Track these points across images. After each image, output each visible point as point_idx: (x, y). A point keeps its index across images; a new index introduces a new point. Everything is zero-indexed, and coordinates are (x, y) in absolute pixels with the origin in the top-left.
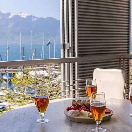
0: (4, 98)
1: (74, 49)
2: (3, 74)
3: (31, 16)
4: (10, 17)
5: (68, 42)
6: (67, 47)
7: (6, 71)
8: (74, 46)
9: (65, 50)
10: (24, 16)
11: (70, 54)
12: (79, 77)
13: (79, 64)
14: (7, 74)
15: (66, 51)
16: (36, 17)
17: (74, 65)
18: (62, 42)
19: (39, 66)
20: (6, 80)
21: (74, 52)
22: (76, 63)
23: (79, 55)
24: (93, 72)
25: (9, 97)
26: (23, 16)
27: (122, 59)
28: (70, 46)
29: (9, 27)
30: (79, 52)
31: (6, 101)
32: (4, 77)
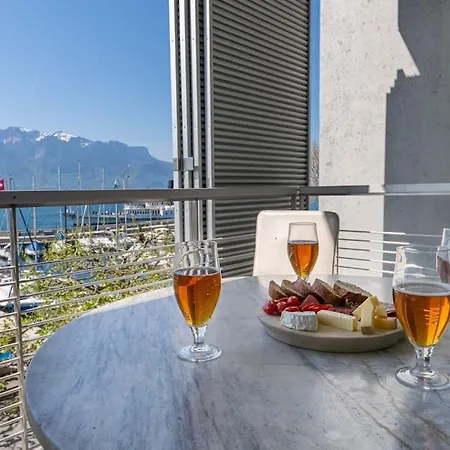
0: (31, 290)
1: (204, 172)
2: (25, 246)
3: (79, 138)
4: (38, 139)
5: (191, 154)
6: (188, 166)
7: (31, 239)
8: (204, 165)
9: (183, 173)
10: (66, 137)
11: (197, 182)
12: (217, 232)
13: (217, 205)
14: (35, 244)
15: (186, 174)
16: (87, 141)
17: (205, 206)
18: (176, 155)
19: (95, 229)
20: (31, 257)
21: (204, 178)
22: (210, 203)
23: (216, 184)
24: (255, 222)
25: (40, 288)
26: (62, 139)
27: (298, 198)
28: (196, 164)
29: (37, 157)
30: (216, 177)
31: (34, 296)
32: (28, 251)
